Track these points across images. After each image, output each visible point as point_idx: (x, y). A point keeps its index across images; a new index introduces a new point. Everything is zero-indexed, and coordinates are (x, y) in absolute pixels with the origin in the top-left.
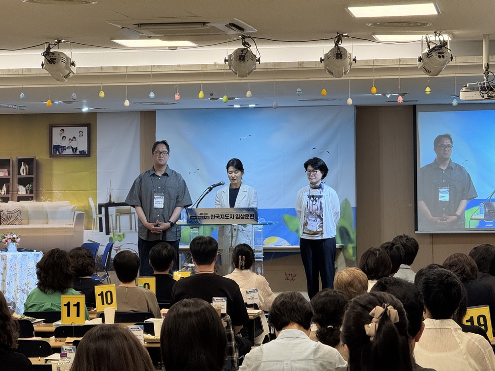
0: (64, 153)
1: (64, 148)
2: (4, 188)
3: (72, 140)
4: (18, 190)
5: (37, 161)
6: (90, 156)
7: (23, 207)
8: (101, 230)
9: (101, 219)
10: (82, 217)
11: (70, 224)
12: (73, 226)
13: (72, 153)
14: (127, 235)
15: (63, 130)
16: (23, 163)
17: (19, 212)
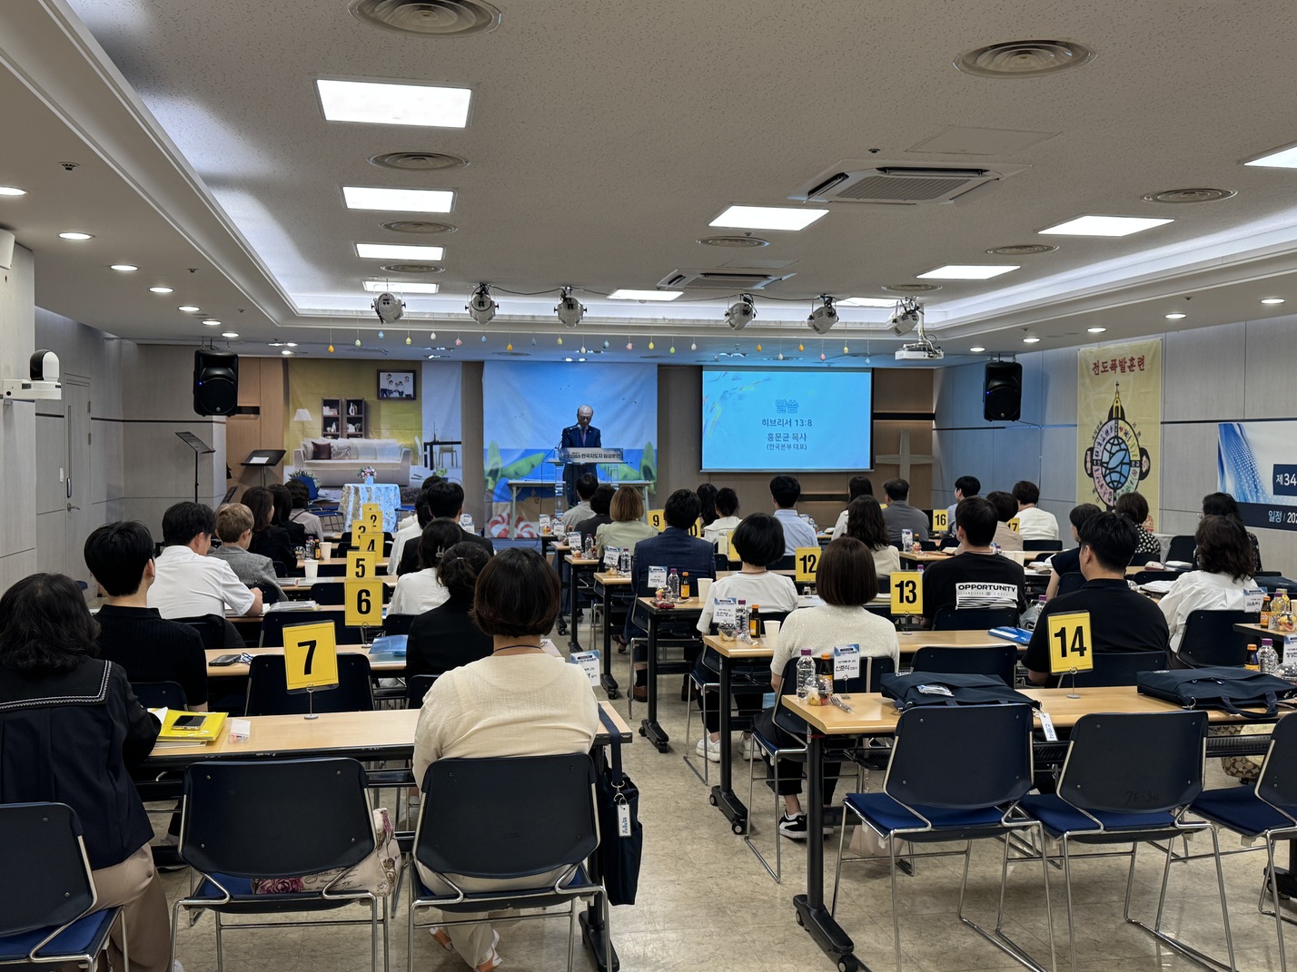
0: (392, 396)
1: (391, 392)
2: (334, 426)
3: (399, 385)
4: (348, 428)
5: (365, 402)
6: (415, 400)
7: (352, 444)
8: (426, 466)
9: (426, 456)
10: (409, 454)
11: (397, 460)
12: (400, 462)
13: (398, 396)
14: (449, 470)
15: (390, 375)
16: (351, 404)
17: (349, 448)
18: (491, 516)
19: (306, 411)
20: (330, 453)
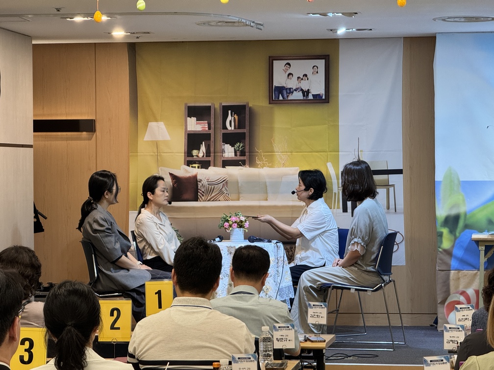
0: (291, 97)
1: (290, 91)
3: (302, 79)
4: (223, 151)
5: (250, 109)
6: (328, 102)
7: (230, 175)
8: (345, 210)
13: (302, 98)
15: (289, 64)
16: (230, 112)
17: (225, 182)
18: (447, 293)
19: (162, 125)
20: (196, 190)
